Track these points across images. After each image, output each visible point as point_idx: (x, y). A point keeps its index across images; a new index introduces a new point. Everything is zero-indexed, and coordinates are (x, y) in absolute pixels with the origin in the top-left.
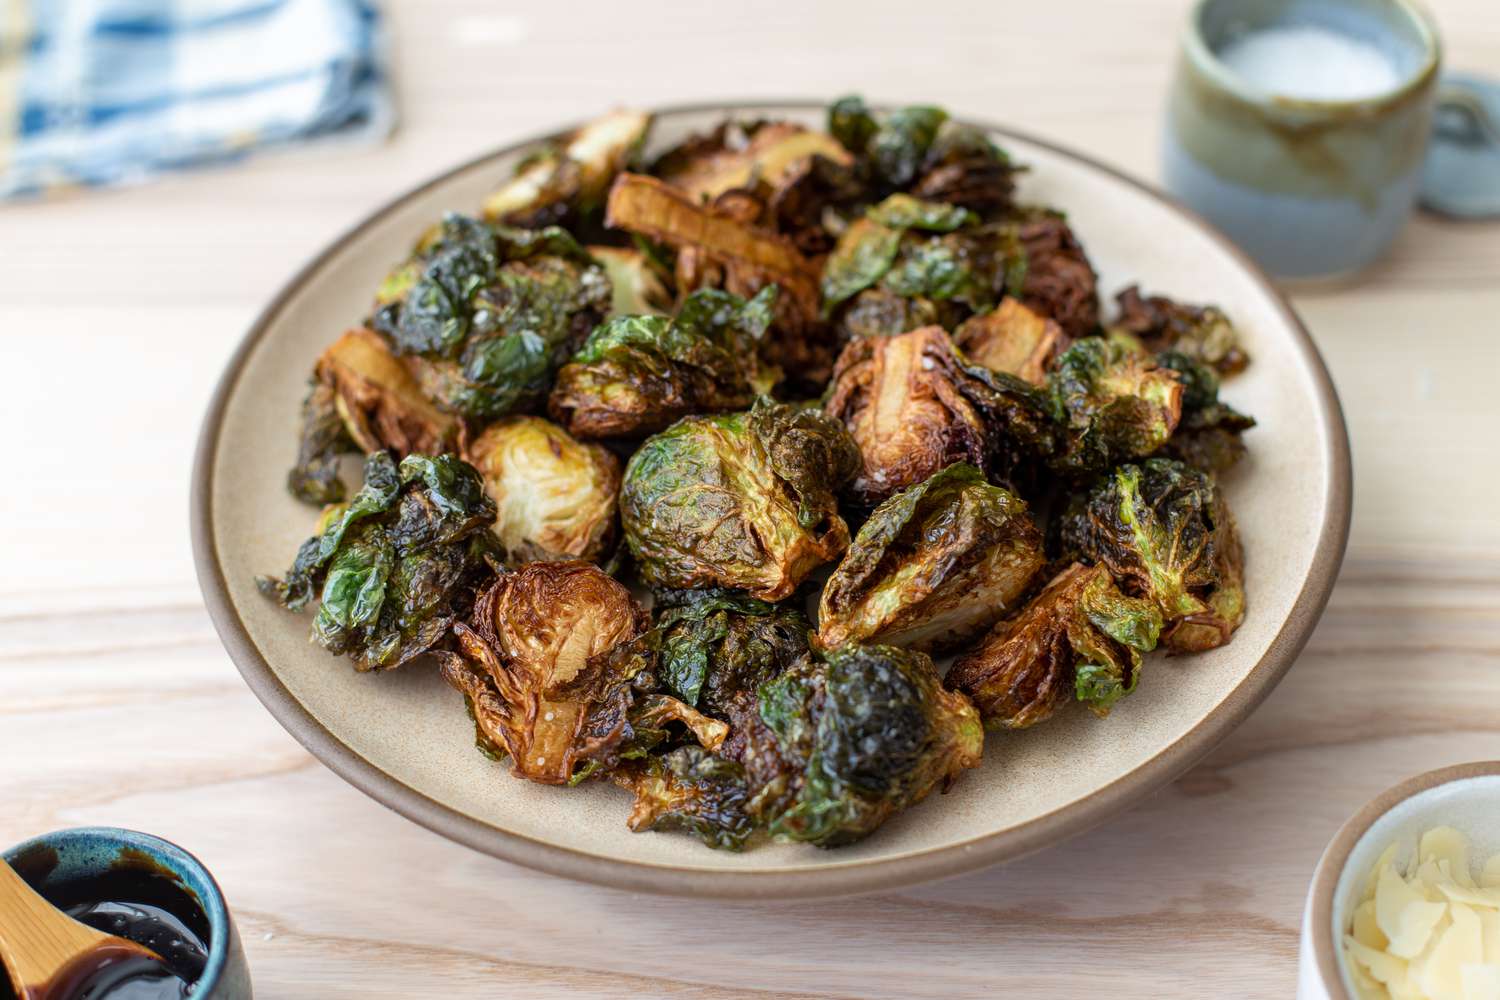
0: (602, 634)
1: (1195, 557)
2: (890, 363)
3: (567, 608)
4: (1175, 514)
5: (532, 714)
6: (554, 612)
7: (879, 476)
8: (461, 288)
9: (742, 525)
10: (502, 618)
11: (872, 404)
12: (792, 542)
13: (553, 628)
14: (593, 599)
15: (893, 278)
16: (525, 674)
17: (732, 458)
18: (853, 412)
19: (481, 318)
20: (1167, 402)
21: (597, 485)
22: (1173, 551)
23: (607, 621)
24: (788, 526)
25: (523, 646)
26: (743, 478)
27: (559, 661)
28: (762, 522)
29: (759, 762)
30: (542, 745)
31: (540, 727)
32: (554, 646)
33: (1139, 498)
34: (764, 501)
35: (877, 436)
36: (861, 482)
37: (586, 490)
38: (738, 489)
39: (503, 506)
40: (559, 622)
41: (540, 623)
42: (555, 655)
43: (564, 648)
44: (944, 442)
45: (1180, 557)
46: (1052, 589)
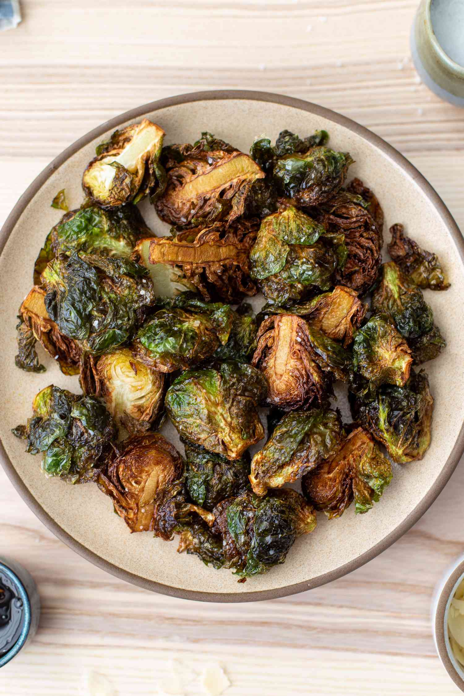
0: (162, 476)
1: (409, 443)
2: (282, 333)
3: (146, 469)
4: (402, 426)
5: (136, 511)
6: (141, 472)
7: (277, 399)
8: (85, 310)
9: (218, 440)
10: (120, 476)
11: (274, 353)
12: (240, 446)
13: (141, 477)
14: (158, 463)
15: (285, 275)
16: (132, 497)
17: (213, 409)
18: (265, 357)
19: (96, 323)
20: (404, 370)
21: (154, 383)
22: (400, 442)
23: (163, 470)
24: (237, 441)
25: (130, 486)
26: (218, 417)
27: (145, 489)
28: (227, 439)
29: (228, 547)
30: (141, 521)
31: (140, 515)
32: (142, 484)
33: (387, 424)
34: (227, 430)
35: (276, 374)
36: (269, 400)
37: (149, 387)
38: (215, 424)
39: (113, 394)
40: (144, 475)
41: (136, 477)
42: (143, 488)
43: (147, 484)
44: (305, 388)
45: (403, 445)
46: (350, 439)
